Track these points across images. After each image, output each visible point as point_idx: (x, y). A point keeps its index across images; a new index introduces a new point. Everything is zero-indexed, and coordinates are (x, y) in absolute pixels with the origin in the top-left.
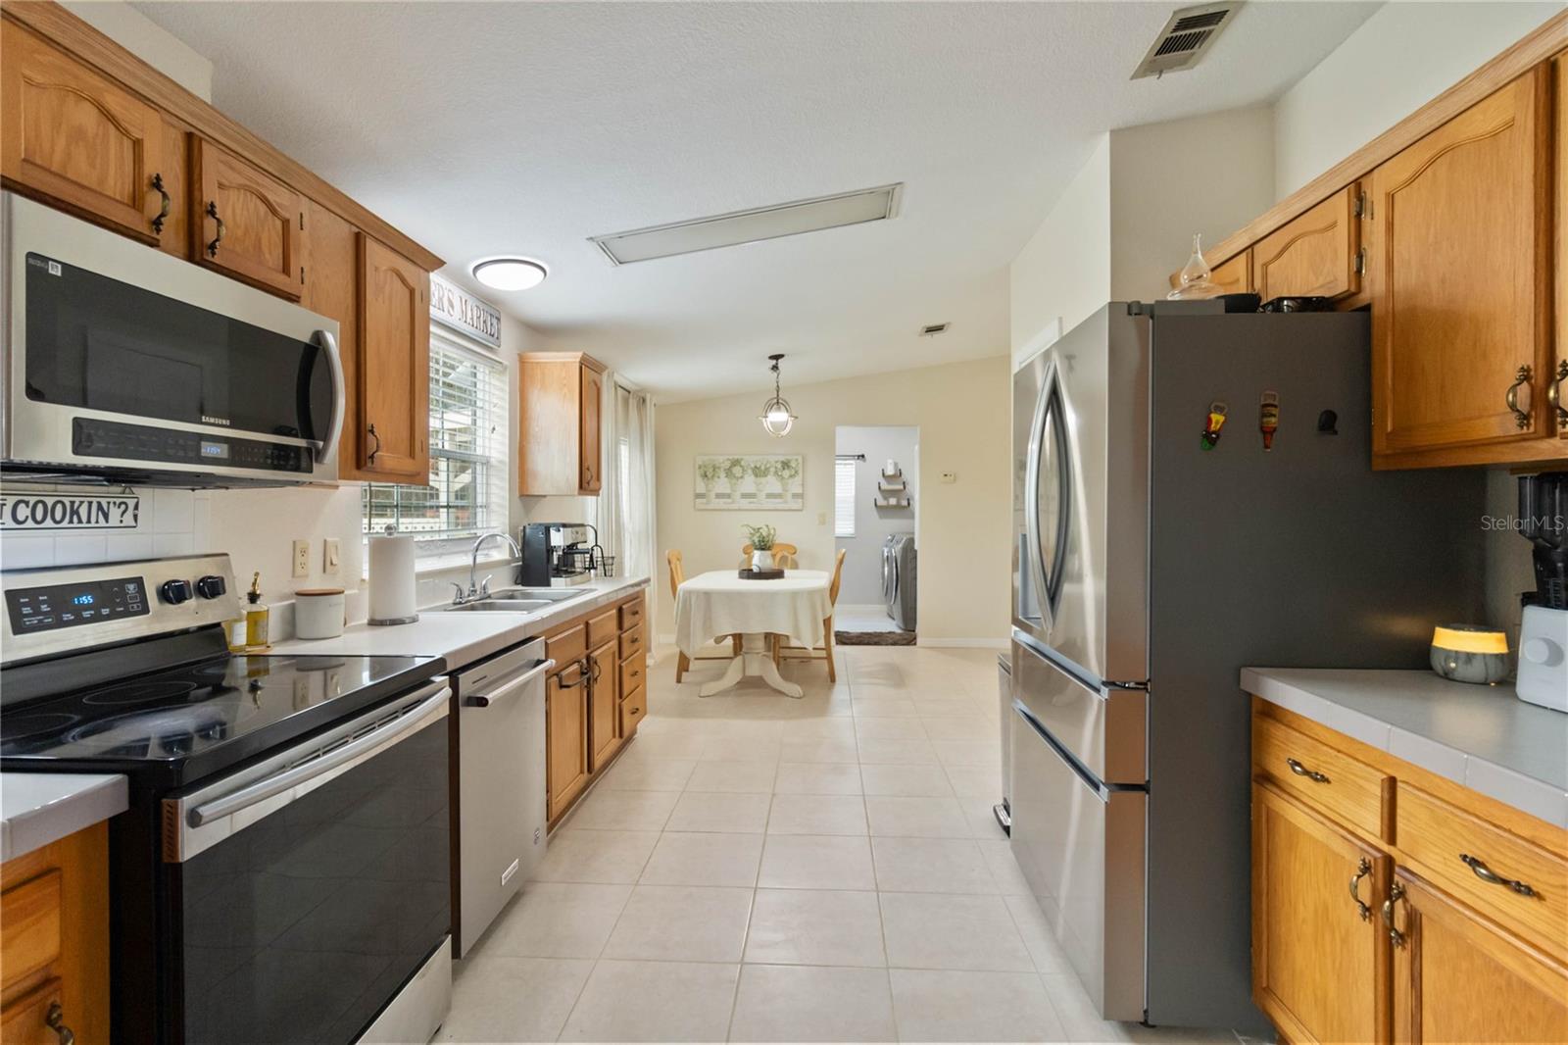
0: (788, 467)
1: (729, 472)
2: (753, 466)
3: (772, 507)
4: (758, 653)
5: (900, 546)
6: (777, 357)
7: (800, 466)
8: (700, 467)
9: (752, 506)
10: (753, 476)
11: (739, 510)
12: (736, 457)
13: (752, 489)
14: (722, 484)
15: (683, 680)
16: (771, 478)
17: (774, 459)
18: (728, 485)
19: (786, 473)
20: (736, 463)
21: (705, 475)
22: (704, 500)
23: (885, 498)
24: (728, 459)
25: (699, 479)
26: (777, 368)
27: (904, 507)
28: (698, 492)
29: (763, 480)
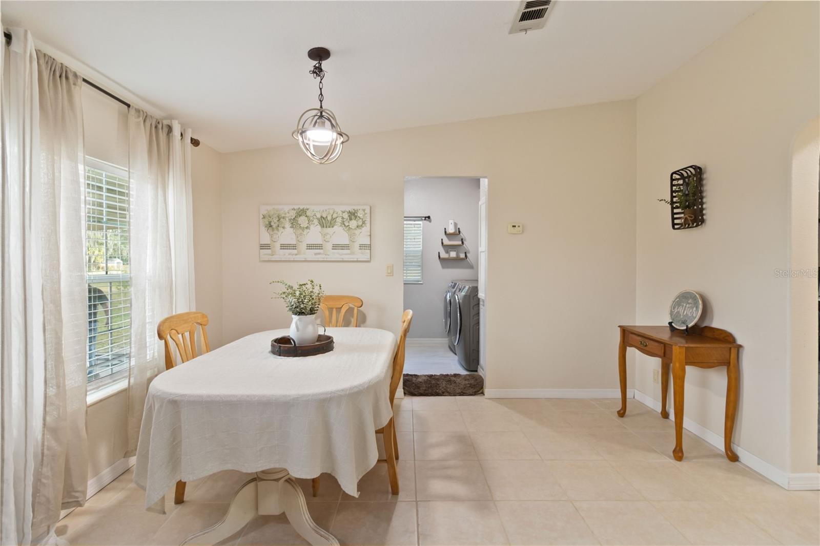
0: (356, 217)
1: (294, 223)
2: (319, 216)
3: (338, 258)
4: (277, 480)
5: (463, 293)
6: (319, 54)
7: (368, 215)
8: (264, 217)
9: (320, 257)
10: (319, 227)
11: (306, 261)
12: (301, 207)
13: (319, 241)
14: (287, 235)
15: (186, 498)
16: (338, 229)
17: (341, 209)
18: (294, 236)
19: (353, 224)
20: (302, 212)
21: (270, 226)
22: (269, 251)
23: (447, 252)
24: (294, 209)
25: (263, 230)
26: (321, 70)
27: (462, 259)
28: (262, 243)
29: (329, 230)
